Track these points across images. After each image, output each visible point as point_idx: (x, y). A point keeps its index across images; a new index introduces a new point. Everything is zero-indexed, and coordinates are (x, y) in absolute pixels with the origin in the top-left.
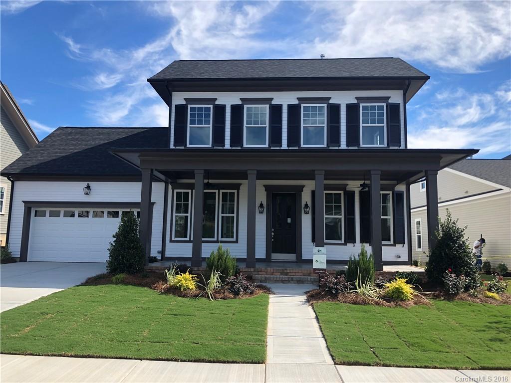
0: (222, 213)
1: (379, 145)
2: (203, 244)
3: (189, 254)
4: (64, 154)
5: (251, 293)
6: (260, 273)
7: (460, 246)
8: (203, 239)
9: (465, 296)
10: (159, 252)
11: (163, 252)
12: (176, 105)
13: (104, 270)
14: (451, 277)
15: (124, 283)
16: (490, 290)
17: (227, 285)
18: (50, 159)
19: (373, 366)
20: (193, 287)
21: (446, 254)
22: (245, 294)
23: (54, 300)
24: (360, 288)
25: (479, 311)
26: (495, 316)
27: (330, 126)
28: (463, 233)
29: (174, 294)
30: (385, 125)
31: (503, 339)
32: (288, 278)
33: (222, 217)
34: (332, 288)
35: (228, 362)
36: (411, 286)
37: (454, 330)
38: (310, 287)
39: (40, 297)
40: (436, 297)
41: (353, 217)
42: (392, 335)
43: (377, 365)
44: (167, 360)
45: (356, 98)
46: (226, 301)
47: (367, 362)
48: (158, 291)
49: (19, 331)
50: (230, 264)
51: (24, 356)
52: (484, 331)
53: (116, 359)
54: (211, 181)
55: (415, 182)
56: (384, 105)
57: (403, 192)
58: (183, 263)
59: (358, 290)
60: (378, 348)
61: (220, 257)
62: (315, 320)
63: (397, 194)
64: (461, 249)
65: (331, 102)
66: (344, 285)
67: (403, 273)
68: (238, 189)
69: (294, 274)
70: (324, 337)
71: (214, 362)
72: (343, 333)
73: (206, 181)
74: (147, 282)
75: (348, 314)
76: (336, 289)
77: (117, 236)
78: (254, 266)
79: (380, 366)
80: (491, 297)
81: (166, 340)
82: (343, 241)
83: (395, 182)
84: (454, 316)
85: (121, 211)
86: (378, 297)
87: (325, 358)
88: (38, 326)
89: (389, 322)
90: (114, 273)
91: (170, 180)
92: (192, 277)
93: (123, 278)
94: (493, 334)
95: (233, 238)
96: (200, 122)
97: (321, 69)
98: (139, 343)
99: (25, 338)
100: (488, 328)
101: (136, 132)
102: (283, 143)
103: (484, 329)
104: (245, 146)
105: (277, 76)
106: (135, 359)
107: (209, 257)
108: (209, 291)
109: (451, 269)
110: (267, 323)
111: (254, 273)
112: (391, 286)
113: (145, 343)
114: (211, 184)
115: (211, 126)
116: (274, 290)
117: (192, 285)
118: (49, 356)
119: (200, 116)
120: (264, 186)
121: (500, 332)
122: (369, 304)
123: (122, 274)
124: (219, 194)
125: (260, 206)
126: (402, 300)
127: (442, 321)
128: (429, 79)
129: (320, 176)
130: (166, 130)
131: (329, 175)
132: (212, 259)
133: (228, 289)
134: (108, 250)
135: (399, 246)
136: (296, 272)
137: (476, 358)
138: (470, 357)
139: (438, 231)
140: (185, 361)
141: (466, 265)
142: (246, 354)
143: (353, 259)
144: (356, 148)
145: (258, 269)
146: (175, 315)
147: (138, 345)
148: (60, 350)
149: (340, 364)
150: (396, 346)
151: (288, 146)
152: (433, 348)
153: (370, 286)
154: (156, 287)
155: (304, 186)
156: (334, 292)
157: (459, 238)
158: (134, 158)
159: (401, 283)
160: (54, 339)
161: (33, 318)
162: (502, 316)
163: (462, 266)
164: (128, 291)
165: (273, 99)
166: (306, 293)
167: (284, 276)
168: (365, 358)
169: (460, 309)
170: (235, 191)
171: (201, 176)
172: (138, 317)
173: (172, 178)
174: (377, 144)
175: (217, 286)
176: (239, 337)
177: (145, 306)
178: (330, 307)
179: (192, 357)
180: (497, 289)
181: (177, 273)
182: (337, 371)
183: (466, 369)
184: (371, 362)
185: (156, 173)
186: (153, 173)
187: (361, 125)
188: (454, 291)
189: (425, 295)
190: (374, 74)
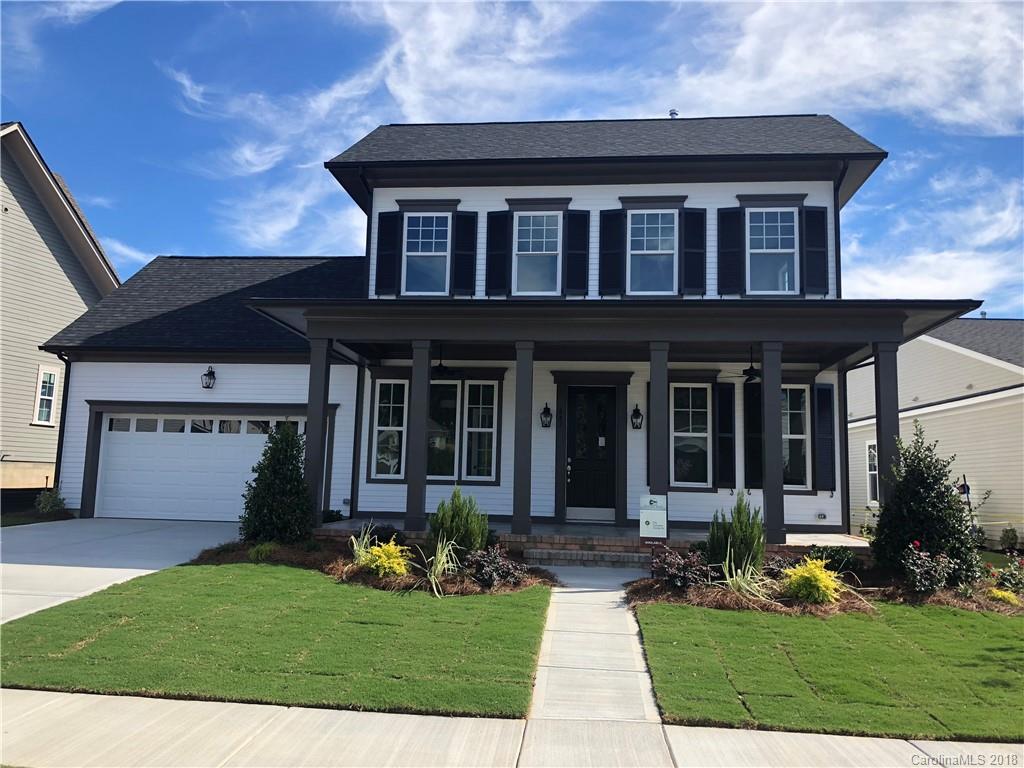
0: (470, 426)
1: (787, 292)
2: (427, 486)
3: (402, 507)
4: (165, 310)
5: (517, 584)
6: (539, 545)
7: (941, 495)
8: (429, 477)
9: (947, 596)
10: (345, 502)
11: (353, 502)
12: (380, 214)
13: (236, 536)
14: (920, 559)
15: (273, 560)
16: (1000, 586)
17: (469, 567)
18: (138, 319)
19: (738, 728)
20: (403, 570)
21: (910, 510)
22: (504, 585)
23: (136, 591)
24: (731, 576)
25: (973, 626)
26: (1003, 637)
27: (686, 253)
28: (947, 469)
29: (366, 583)
30: (796, 250)
31: (1011, 683)
32: (595, 555)
33: (470, 434)
34: (675, 576)
35: (455, 715)
36: (836, 575)
37: (913, 662)
38: (636, 575)
39: (111, 584)
40: (888, 598)
41: (729, 435)
42: (787, 669)
43: (746, 726)
44: (339, 707)
45: (738, 197)
46: (465, 599)
47: (726, 720)
48: (336, 577)
49: (65, 647)
50: (475, 526)
51: (68, 694)
52: (975, 665)
53: (241, 705)
54: (446, 363)
55: (854, 367)
56: (795, 210)
57: (832, 385)
58: (386, 524)
59: (729, 581)
60: (753, 694)
61: (457, 512)
62: (637, 638)
63: (819, 390)
64: (941, 502)
65: (687, 205)
66: (700, 570)
67: (825, 548)
68: (501, 380)
69: (607, 548)
70: (649, 671)
71: (427, 713)
72: (688, 664)
73: (435, 363)
74: (315, 559)
75: (703, 627)
76: (684, 579)
77: (259, 469)
78: (527, 532)
79: (752, 729)
80: (1000, 599)
81: (340, 671)
82: (709, 484)
83: (817, 366)
84: (919, 635)
85: (273, 421)
86: (769, 596)
87: (646, 709)
88: (101, 639)
89: (783, 645)
90: (252, 542)
91: (367, 362)
92: (402, 551)
93: (270, 551)
94: (992, 672)
95: (490, 475)
96: (427, 247)
97: (669, 140)
98: (287, 674)
99: (75, 661)
100: (984, 660)
101: (305, 267)
102: (590, 288)
103: (973, 661)
104: (515, 293)
105: (580, 155)
106: (278, 705)
107: (436, 512)
108: (433, 579)
109: (920, 541)
110: (540, 643)
111: (528, 545)
112: (795, 573)
113: (299, 675)
114: (446, 368)
115: (448, 254)
116: (560, 579)
117: (400, 566)
118: (117, 695)
119: (427, 234)
120: (553, 373)
121: (1008, 667)
122: (748, 608)
123: (266, 544)
124: (463, 388)
125: (544, 413)
126: (816, 602)
127: (891, 644)
128: (886, 157)
129: (660, 354)
130: (360, 263)
131: (677, 352)
132: (440, 515)
133: (471, 574)
134: (243, 496)
135: (823, 495)
136: (612, 544)
137: (948, 717)
138: (936, 716)
139: (898, 465)
140: (372, 710)
141: (951, 534)
142: (491, 700)
143: (720, 520)
144: (738, 297)
145: (535, 537)
146: (362, 623)
147: (285, 677)
148: (138, 684)
149: (672, 724)
150: (792, 691)
151: (600, 294)
152: (865, 696)
153: (752, 574)
154: (332, 569)
155: (633, 373)
156: (679, 584)
157: (937, 480)
158: (295, 317)
159: (815, 569)
160: (129, 664)
161: (94, 623)
162: (1016, 637)
163: (944, 537)
164: (277, 575)
165: (570, 199)
166: (626, 585)
167: (585, 552)
168: (725, 713)
169: (933, 622)
170: (495, 383)
171: (426, 353)
172: (290, 625)
173: (371, 356)
174: (784, 289)
175: (448, 570)
176: (481, 667)
177: (305, 606)
178: (670, 613)
179: (385, 702)
180: (1017, 584)
181: (372, 543)
182: (665, 735)
183: (926, 738)
184: (735, 720)
185: (337, 346)
186: (332, 345)
187: (748, 251)
188: (924, 586)
189: (864, 593)
190: (775, 149)
